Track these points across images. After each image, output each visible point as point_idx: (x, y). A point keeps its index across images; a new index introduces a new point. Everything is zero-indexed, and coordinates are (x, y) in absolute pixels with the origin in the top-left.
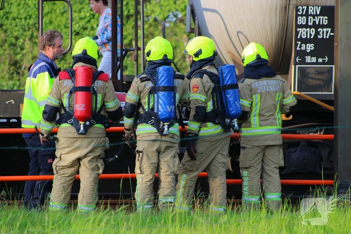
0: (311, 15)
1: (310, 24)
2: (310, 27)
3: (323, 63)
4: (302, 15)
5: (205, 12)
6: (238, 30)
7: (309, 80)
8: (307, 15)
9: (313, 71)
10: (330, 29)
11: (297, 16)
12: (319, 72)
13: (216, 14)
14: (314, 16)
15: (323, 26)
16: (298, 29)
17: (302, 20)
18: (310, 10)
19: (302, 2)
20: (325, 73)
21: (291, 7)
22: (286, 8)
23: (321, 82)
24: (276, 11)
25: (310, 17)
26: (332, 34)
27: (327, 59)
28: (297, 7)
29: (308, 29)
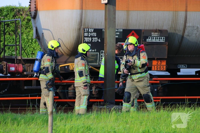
0: (90, 32)
1: (89, 36)
2: (89, 37)
3: (94, 52)
4: (86, 32)
5: (43, 30)
6: (59, 38)
7: (89, 59)
8: (88, 32)
9: (90, 55)
10: (97, 38)
11: (84, 32)
12: (93, 55)
13: (49, 31)
14: (91, 33)
15: (94, 37)
16: (85, 38)
17: (86, 34)
18: (89, 30)
19: (86, 27)
20: (95, 56)
21: (82, 29)
22: (79, 29)
23: (93, 60)
24: (75, 31)
25: (89, 33)
26: (98, 40)
27: (96, 50)
28: (84, 29)
29: (89, 38)
